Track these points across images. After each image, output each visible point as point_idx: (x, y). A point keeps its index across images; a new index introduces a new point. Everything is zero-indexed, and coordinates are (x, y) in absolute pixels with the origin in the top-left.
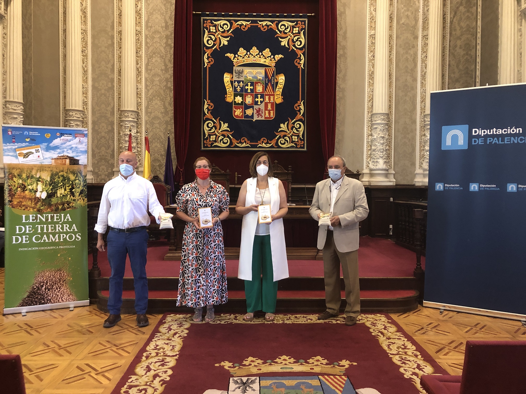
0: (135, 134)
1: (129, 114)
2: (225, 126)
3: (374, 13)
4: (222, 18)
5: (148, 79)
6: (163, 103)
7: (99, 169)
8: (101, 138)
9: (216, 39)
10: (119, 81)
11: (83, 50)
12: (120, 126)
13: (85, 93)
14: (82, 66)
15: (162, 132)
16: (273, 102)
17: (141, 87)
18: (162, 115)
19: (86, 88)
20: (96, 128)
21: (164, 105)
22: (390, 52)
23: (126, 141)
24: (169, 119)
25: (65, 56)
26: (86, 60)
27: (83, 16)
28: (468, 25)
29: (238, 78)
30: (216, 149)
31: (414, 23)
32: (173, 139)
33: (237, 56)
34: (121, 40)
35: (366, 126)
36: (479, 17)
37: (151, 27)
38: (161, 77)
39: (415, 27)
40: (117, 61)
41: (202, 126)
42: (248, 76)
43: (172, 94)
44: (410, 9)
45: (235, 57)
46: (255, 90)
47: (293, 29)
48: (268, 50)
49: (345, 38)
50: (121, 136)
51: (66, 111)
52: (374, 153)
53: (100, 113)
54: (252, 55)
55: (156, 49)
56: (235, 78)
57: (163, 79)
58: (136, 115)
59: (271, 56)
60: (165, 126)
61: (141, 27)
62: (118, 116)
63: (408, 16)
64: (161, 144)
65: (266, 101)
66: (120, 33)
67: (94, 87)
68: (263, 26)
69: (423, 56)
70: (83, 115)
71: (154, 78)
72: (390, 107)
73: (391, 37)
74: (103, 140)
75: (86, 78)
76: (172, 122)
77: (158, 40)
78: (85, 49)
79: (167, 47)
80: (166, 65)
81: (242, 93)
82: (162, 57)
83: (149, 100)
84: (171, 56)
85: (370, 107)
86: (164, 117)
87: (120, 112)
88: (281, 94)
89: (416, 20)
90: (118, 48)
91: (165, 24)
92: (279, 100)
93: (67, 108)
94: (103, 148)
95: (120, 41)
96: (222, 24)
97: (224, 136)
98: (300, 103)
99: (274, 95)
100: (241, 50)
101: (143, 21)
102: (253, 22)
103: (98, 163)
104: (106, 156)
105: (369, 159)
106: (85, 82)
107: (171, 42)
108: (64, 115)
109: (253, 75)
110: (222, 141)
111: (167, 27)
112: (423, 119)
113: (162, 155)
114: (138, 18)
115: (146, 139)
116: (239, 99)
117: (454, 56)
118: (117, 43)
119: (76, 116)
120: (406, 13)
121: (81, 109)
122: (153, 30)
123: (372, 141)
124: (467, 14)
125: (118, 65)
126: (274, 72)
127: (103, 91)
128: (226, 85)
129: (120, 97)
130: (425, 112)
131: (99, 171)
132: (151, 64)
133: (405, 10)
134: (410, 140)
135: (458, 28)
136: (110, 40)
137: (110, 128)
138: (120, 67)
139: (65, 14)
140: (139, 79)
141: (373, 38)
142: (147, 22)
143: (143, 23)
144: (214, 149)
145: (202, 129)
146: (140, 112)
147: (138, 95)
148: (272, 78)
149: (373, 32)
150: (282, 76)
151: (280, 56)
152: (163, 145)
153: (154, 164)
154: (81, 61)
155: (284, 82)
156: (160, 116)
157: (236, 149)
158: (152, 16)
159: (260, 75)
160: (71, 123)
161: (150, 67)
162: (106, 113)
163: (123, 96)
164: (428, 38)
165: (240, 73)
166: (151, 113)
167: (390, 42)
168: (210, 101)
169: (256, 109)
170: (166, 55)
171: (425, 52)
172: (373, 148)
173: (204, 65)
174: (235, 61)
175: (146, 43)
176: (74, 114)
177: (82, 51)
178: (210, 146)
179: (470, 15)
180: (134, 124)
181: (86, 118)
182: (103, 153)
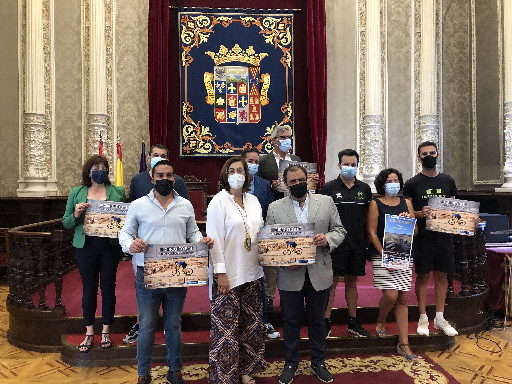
0: (105, 140)
1: (99, 118)
2: (206, 131)
3: (363, 8)
4: (202, 13)
5: (120, 79)
6: (136, 106)
7: (64, 180)
8: (67, 145)
9: (194, 36)
10: (87, 81)
11: (45, 47)
12: (88, 132)
13: (48, 95)
14: (44, 65)
15: (136, 137)
16: (258, 104)
17: (111, 88)
18: (136, 120)
19: (49, 89)
20: (61, 134)
21: (138, 109)
22: (382, 50)
23: (95, 149)
24: (143, 124)
25: (24, 54)
26: (48, 58)
27: (45, 10)
28: (461, 23)
29: (220, 77)
30: (197, 155)
31: (405, 20)
32: (148, 145)
33: (218, 54)
34: (88, 36)
35: (358, 130)
36: (473, 13)
37: (122, 22)
38: (134, 77)
39: (406, 23)
40: (84, 60)
41: (181, 131)
42: (230, 76)
43: (147, 95)
44: (401, 5)
45: (216, 55)
46: (239, 91)
47: (278, 25)
48: (251, 48)
49: (334, 34)
50: (89, 143)
51: (26, 115)
52: (368, 158)
53: (65, 118)
54: (235, 53)
55: (129, 46)
56: (216, 79)
57: (137, 79)
58: (107, 120)
59: (255, 54)
60: (139, 131)
61: (111, 22)
62: (86, 121)
63: (399, 13)
64: (134, 151)
65: (250, 103)
66: (87, 28)
67: (57, 88)
68: (246, 22)
69: (416, 54)
70: (46, 119)
71: (126, 79)
72: (383, 109)
73: (382, 33)
74: (69, 148)
75: (49, 78)
76: (147, 126)
77: (130, 37)
78: (48, 46)
79: (140, 45)
80: (139, 64)
81: (225, 94)
82: (134, 55)
83: (121, 103)
84: (145, 54)
85: (362, 109)
86: (137, 121)
87: (88, 116)
88: (266, 95)
89: (408, 16)
90: (85, 46)
91: (138, 19)
92: (264, 101)
93: (27, 112)
94: (69, 157)
95: (87, 38)
96: (201, 20)
97: (206, 142)
98: (288, 105)
99: (259, 96)
100: (223, 47)
101: (114, 16)
102: (235, 17)
103: (63, 174)
104: (73, 165)
105: (362, 165)
106: (48, 82)
107: (145, 39)
108: (24, 119)
109: (236, 75)
110: (203, 147)
111: (140, 22)
112: (417, 121)
113: (135, 164)
114: (107, 12)
115: (118, 146)
116: (221, 101)
117: (448, 54)
118: (84, 39)
119: (38, 120)
120: (397, 10)
121: (43, 113)
122: (124, 25)
123: (365, 145)
124: (460, 11)
125: (85, 64)
126: (258, 71)
127: (69, 93)
128: (206, 85)
129: (88, 100)
130: (419, 113)
131: (65, 182)
132: (122, 63)
133: (396, 6)
134: (404, 143)
135: (451, 25)
136: (76, 36)
137: (76, 134)
138: (88, 66)
139: (25, 8)
140: (109, 79)
141: (363, 35)
142: (118, 17)
143: (114, 18)
144: (195, 155)
145: (181, 134)
146: (111, 116)
147: (109, 97)
148: (256, 78)
149: (363, 29)
150: (267, 75)
151: (265, 54)
152: (137, 153)
153: (127, 173)
154: (43, 59)
155: (269, 82)
156: (134, 119)
157: (219, 155)
158: (123, 10)
159: (244, 75)
160: (31, 129)
161: (121, 67)
162: (72, 118)
163: (91, 98)
164: (420, 36)
165: (222, 73)
166: (123, 117)
167: (381, 39)
168: (189, 103)
169: (239, 112)
170: (139, 53)
171: (418, 50)
172: (367, 152)
173: (182, 64)
174: (216, 59)
175: (117, 40)
176: (35, 118)
177: (44, 49)
178: (189, 152)
179: (462, 12)
180: (104, 130)
181: (49, 123)
182: (69, 162)
